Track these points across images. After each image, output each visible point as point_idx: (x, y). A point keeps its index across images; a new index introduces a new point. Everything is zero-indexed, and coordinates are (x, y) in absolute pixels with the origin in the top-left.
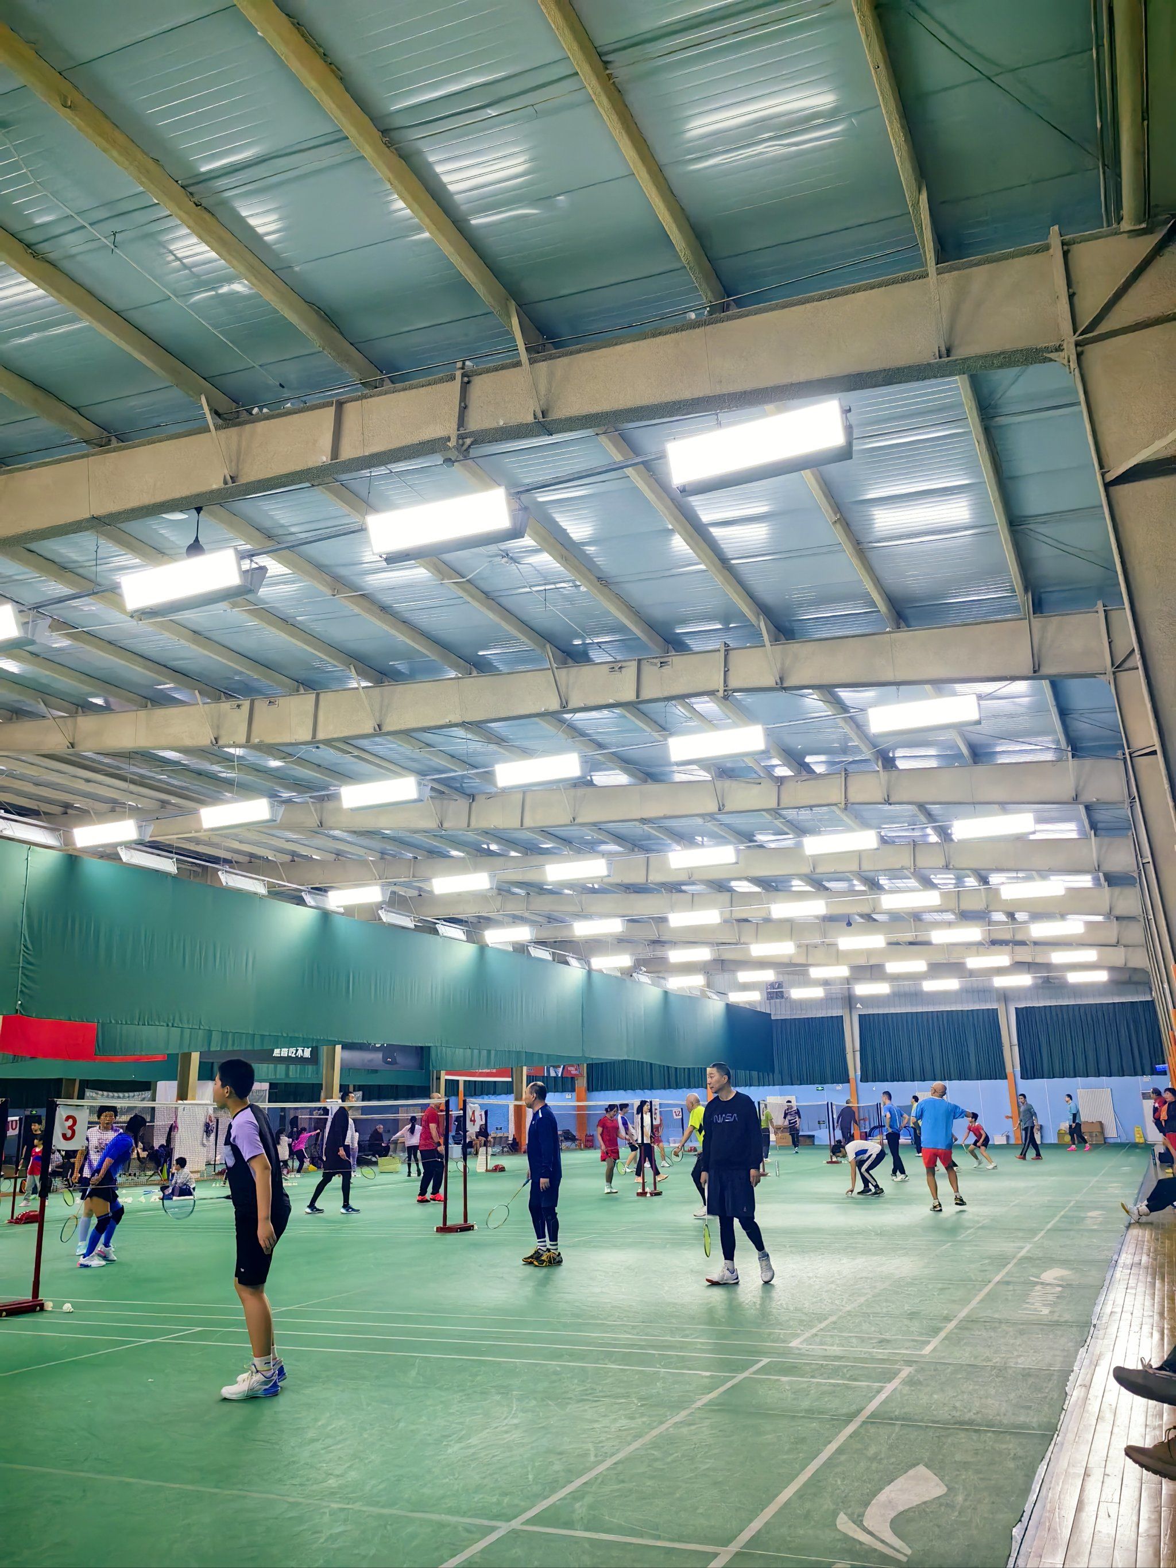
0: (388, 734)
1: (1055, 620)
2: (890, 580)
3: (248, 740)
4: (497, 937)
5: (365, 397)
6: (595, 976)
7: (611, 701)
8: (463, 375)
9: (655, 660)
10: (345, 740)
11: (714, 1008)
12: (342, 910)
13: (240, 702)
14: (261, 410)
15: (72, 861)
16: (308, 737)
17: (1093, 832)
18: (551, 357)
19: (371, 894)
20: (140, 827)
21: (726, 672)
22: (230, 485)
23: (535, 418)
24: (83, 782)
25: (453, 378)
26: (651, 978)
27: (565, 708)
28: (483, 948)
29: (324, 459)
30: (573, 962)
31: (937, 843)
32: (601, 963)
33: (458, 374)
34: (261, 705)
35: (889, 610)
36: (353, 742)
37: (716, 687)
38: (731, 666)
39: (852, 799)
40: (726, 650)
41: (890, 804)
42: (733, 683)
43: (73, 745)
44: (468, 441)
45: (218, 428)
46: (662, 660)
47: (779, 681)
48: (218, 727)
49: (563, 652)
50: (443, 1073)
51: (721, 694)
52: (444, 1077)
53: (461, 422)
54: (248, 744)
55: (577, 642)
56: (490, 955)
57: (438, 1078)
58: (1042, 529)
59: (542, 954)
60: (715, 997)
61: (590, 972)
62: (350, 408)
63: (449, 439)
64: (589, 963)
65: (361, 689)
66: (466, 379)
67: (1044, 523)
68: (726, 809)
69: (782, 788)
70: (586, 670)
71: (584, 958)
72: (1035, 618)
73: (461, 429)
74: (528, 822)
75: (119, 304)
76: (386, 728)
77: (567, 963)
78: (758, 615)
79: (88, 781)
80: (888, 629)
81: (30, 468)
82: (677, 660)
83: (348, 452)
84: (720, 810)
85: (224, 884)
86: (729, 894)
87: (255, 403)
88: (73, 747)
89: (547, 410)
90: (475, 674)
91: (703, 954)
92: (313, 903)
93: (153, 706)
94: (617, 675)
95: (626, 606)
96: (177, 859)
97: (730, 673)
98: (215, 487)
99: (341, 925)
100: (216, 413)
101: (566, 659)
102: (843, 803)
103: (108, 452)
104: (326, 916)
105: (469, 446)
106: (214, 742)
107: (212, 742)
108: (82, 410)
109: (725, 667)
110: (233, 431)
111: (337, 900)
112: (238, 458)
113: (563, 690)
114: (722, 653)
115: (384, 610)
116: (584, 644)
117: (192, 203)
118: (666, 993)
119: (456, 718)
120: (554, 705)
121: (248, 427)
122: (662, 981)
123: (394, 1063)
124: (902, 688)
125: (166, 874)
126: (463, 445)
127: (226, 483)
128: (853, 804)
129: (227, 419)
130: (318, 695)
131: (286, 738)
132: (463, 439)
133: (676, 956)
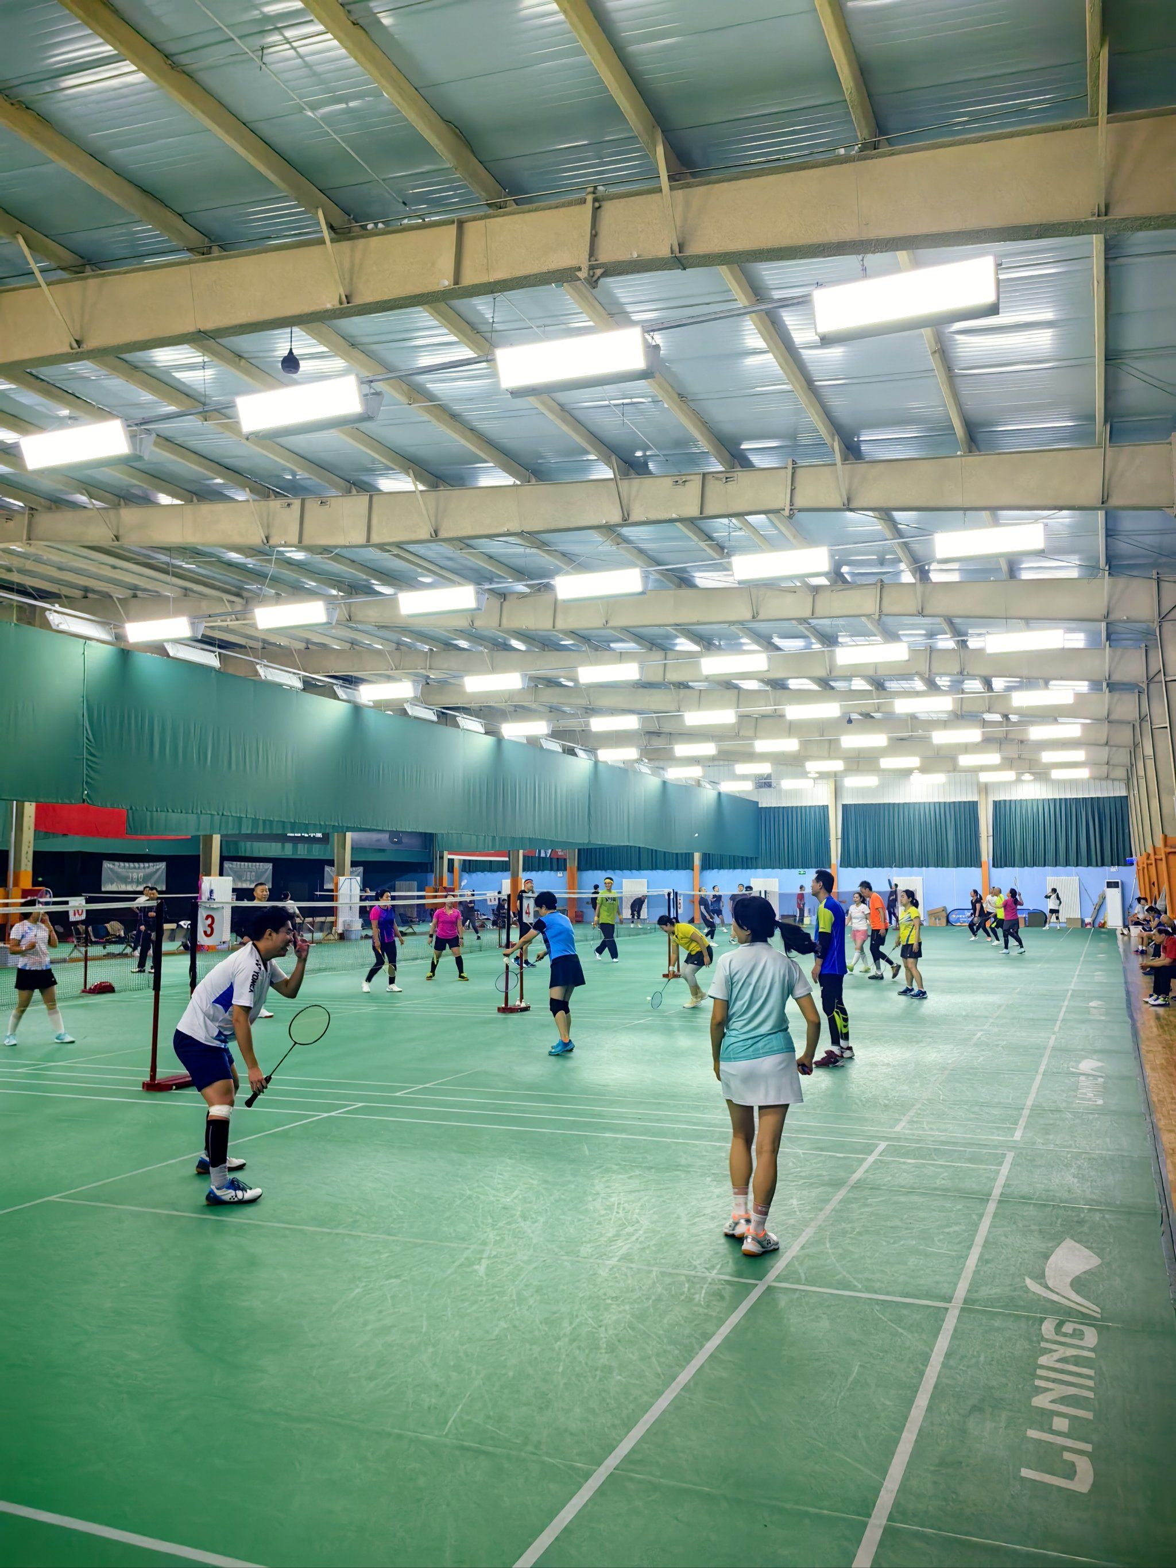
0: (445, 540)
1: (1128, 450)
2: (970, 405)
3: (300, 542)
4: (513, 731)
5: (487, 217)
6: (601, 766)
7: (674, 516)
8: (595, 200)
9: (720, 475)
10: (399, 545)
11: (708, 795)
12: (371, 704)
13: (289, 501)
14: (376, 224)
15: (125, 655)
16: (361, 540)
17: (1108, 643)
18: (689, 186)
19: (402, 690)
20: (192, 624)
21: (792, 490)
22: (346, 305)
23: (672, 253)
24: (109, 568)
25: (583, 201)
26: (651, 768)
27: (626, 521)
28: (500, 741)
29: (446, 283)
30: (581, 753)
31: (953, 649)
32: (608, 755)
33: (590, 198)
34: (312, 505)
35: (965, 433)
36: (405, 546)
37: (781, 506)
38: (797, 484)
39: (885, 610)
40: (793, 468)
41: (923, 616)
42: (799, 503)
43: (117, 538)
44: (599, 272)
45: (332, 241)
46: (728, 475)
47: (846, 502)
48: (268, 527)
49: (626, 463)
50: (445, 853)
51: (787, 513)
52: (447, 856)
53: (592, 254)
54: (300, 546)
55: (639, 454)
56: (506, 746)
57: (442, 858)
58: (1138, 364)
59: (555, 746)
60: (708, 786)
61: (596, 763)
62: (470, 228)
63: (580, 269)
64: (596, 756)
65: (418, 492)
66: (597, 205)
67: (1137, 358)
68: (760, 617)
69: (817, 597)
70: (647, 482)
71: (591, 751)
72: (1110, 447)
73: (592, 259)
74: (561, 624)
75: (247, 115)
76: (443, 534)
77: (575, 754)
78: (833, 434)
79: (114, 567)
80: (959, 453)
81: (125, 273)
82: (743, 477)
83: (470, 278)
84: (754, 617)
85: (263, 678)
86: (736, 691)
87: (370, 218)
88: (118, 540)
89: (683, 243)
90: (533, 481)
91: (709, 749)
92: (344, 697)
93: (198, 501)
94: (680, 489)
95: (701, 422)
96: (220, 654)
97: (796, 491)
98: (329, 306)
99: (371, 718)
100: (331, 227)
101: (628, 470)
102: (877, 614)
103: (209, 260)
104: (357, 709)
105: (599, 278)
106: (265, 541)
107: (263, 542)
108: (186, 217)
109: (792, 485)
110: (345, 245)
111: (368, 694)
112: (350, 277)
113: (624, 502)
114: (790, 471)
115: (454, 418)
116: (645, 455)
117: (349, 22)
118: (664, 783)
119: (515, 527)
120: (616, 518)
121: (361, 243)
122: (661, 772)
123: (399, 842)
124: (968, 513)
125: (209, 669)
126: (593, 276)
127: (341, 303)
128: (886, 615)
129: (340, 233)
130: (371, 497)
131: (340, 541)
132: (593, 269)
133: (681, 750)
